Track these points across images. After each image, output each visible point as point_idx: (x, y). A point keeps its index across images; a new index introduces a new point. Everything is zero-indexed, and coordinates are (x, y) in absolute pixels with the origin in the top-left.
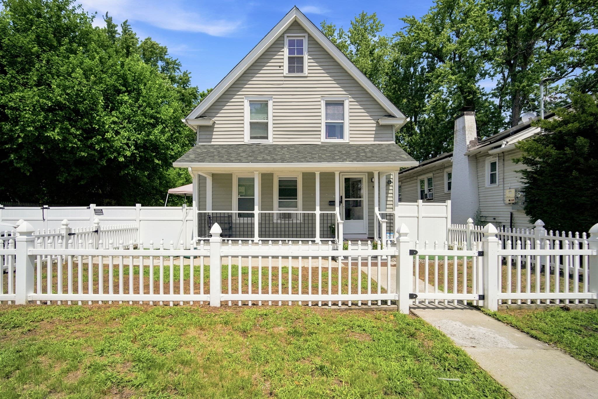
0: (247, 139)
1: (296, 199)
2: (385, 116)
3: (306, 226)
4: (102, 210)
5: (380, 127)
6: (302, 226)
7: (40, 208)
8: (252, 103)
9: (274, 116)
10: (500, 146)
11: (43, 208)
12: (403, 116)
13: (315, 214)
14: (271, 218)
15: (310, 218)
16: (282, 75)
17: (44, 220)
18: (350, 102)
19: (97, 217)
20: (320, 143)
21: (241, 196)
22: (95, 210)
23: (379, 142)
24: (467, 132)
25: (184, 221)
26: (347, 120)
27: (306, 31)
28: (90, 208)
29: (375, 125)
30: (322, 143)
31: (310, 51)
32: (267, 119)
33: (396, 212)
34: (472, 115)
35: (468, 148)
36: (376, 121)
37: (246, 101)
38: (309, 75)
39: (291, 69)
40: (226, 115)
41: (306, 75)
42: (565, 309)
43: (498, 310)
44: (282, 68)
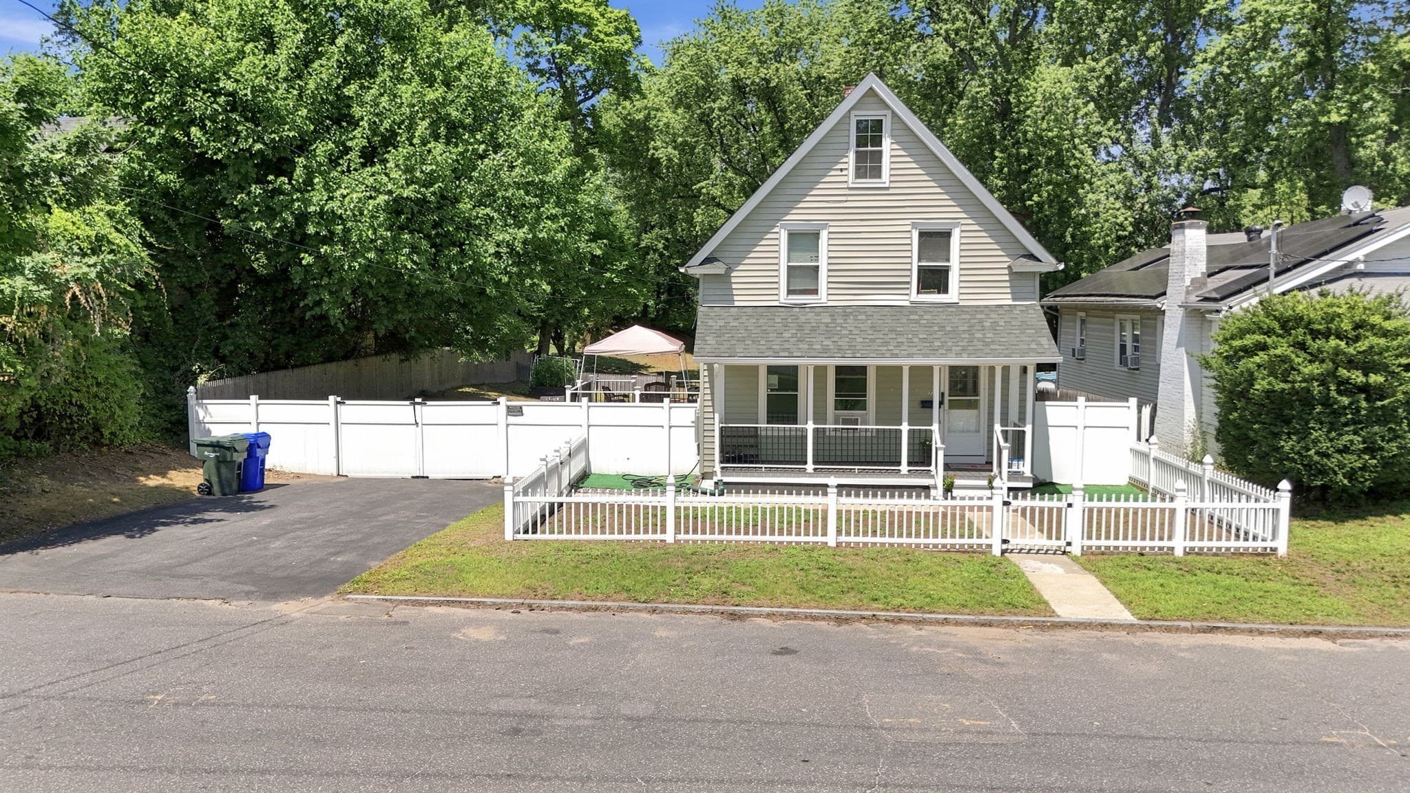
0: (783, 298)
1: (865, 396)
2: (1024, 256)
3: (881, 441)
4: (519, 408)
5: (1015, 276)
6: (875, 441)
7: (406, 403)
8: (792, 236)
9: (829, 258)
10: (1218, 311)
11: (415, 404)
12: (1054, 261)
13: (900, 429)
16: (845, 186)
17: (417, 424)
18: (962, 231)
19: (512, 419)
20: (907, 304)
21: (772, 390)
22: (508, 407)
23: (1010, 302)
24: (1187, 262)
25: (667, 428)
26: (955, 263)
27: (888, 107)
28: (499, 403)
29: (1006, 272)
30: (912, 302)
31: (897, 143)
32: (817, 261)
33: (1028, 429)
34: (1199, 227)
35: (1188, 293)
36: (1006, 265)
37: (783, 230)
38: (893, 185)
39: (860, 173)
40: (752, 255)
41: (887, 185)
42: (1142, 555)
43: (1082, 555)
44: (844, 173)
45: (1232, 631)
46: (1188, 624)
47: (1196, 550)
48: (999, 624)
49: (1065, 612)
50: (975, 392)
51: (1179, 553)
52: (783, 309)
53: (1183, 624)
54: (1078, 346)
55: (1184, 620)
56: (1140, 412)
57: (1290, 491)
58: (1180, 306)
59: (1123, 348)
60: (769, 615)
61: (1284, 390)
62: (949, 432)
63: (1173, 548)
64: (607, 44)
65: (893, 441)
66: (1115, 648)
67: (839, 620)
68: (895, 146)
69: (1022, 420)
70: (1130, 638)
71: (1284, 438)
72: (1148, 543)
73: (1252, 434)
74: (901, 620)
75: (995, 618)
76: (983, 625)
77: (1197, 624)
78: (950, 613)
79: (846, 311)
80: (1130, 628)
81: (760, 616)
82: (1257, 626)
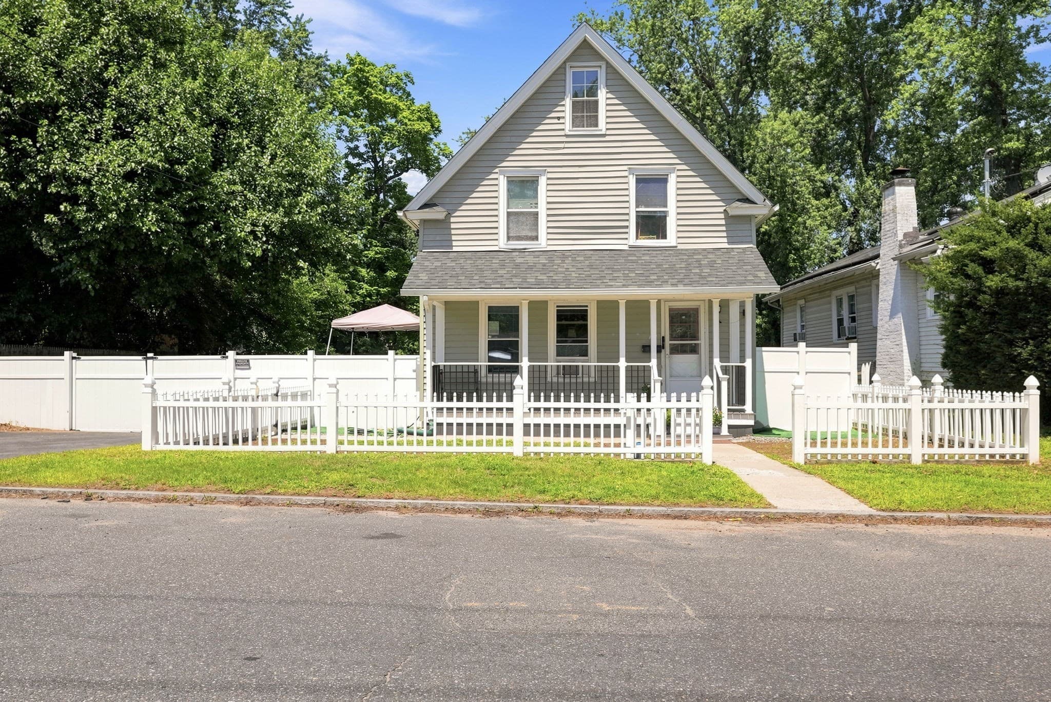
0: (502, 243)
1: (586, 341)
2: (739, 200)
3: (604, 387)
4: (248, 361)
5: (732, 220)
7: (140, 358)
8: (511, 181)
9: (548, 203)
10: (935, 252)
11: (147, 359)
12: (768, 203)
13: (618, 367)
14: (543, 375)
15: (611, 374)
16: (562, 133)
18: (678, 176)
19: (240, 373)
20: (626, 247)
21: (493, 336)
22: (236, 361)
23: (726, 246)
24: (899, 217)
25: (391, 380)
26: (672, 208)
27: (602, 58)
28: (227, 357)
29: (722, 216)
30: (631, 247)
31: (610, 92)
32: (536, 207)
33: (748, 364)
34: (909, 185)
35: (901, 246)
36: (722, 209)
37: (501, 177)
38: (609, 132)
39: (576, 122)
40: (469, 201)
41: (603, 132)
42: (874, 462)
43: (806, 463)
44: (561, 121)
45: (1003, 522)
46: (943, 515)
47: (936, 458)
48: (698, 516)
49: (783, 505)
50: (695, 337)
51: (917, 460)
52: (503, 253)
53: (937, 515)
54: (799, 331)
55: (938, 511)
56: (859, 369)
57: (1038, 388)
58: (894, 259)
59: (840, 322)
60: (397, 508)
61: (1018, 288)
62: (671, 376)
63: (910, 455)
64: (409, 127)
65: (611, 380)
66: (851, 536)
67: (488, 513)
68: (610, 95)
69: (743, 358)
70: (870, 529)
71: (1020, 344)
72: (880, 450)
73: (983, 346)
74: (570, 513)
75: (693, 509)
76: (675, 517)
77: (954, 515)
78: (635, 505)
79: (563, 255)
80: (869, 520)
81: (388, 508)
82: (1033, 517)
